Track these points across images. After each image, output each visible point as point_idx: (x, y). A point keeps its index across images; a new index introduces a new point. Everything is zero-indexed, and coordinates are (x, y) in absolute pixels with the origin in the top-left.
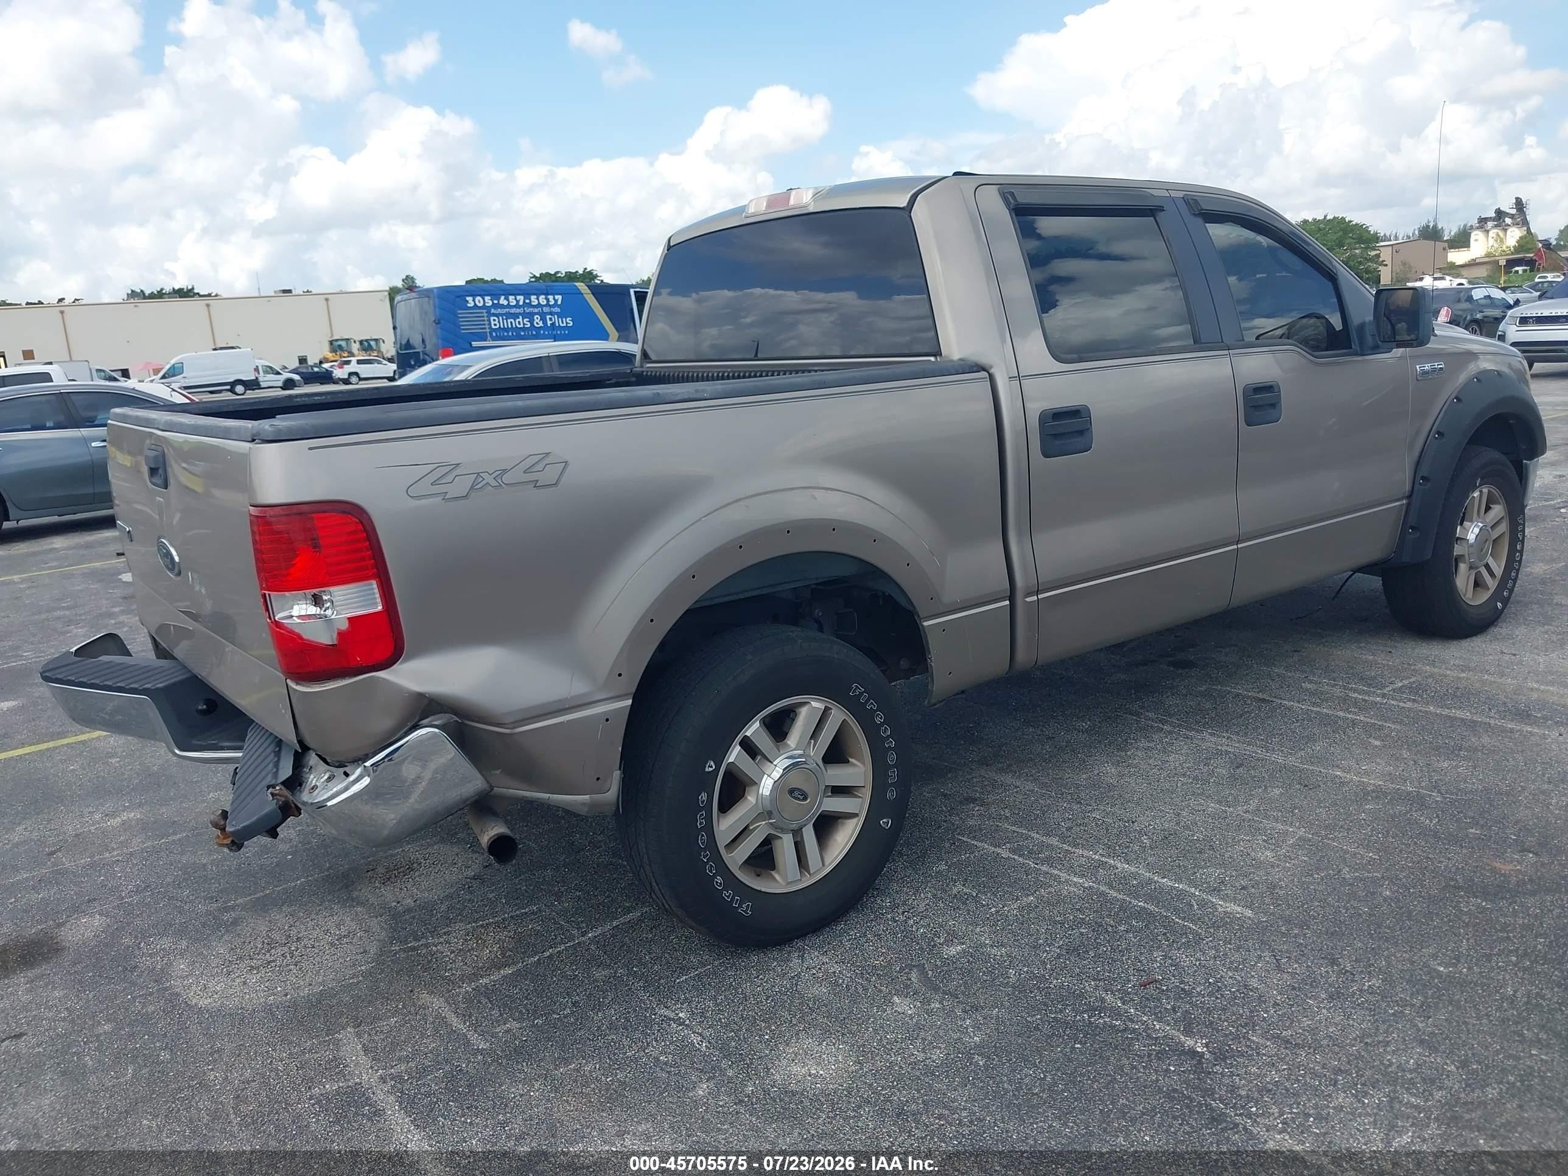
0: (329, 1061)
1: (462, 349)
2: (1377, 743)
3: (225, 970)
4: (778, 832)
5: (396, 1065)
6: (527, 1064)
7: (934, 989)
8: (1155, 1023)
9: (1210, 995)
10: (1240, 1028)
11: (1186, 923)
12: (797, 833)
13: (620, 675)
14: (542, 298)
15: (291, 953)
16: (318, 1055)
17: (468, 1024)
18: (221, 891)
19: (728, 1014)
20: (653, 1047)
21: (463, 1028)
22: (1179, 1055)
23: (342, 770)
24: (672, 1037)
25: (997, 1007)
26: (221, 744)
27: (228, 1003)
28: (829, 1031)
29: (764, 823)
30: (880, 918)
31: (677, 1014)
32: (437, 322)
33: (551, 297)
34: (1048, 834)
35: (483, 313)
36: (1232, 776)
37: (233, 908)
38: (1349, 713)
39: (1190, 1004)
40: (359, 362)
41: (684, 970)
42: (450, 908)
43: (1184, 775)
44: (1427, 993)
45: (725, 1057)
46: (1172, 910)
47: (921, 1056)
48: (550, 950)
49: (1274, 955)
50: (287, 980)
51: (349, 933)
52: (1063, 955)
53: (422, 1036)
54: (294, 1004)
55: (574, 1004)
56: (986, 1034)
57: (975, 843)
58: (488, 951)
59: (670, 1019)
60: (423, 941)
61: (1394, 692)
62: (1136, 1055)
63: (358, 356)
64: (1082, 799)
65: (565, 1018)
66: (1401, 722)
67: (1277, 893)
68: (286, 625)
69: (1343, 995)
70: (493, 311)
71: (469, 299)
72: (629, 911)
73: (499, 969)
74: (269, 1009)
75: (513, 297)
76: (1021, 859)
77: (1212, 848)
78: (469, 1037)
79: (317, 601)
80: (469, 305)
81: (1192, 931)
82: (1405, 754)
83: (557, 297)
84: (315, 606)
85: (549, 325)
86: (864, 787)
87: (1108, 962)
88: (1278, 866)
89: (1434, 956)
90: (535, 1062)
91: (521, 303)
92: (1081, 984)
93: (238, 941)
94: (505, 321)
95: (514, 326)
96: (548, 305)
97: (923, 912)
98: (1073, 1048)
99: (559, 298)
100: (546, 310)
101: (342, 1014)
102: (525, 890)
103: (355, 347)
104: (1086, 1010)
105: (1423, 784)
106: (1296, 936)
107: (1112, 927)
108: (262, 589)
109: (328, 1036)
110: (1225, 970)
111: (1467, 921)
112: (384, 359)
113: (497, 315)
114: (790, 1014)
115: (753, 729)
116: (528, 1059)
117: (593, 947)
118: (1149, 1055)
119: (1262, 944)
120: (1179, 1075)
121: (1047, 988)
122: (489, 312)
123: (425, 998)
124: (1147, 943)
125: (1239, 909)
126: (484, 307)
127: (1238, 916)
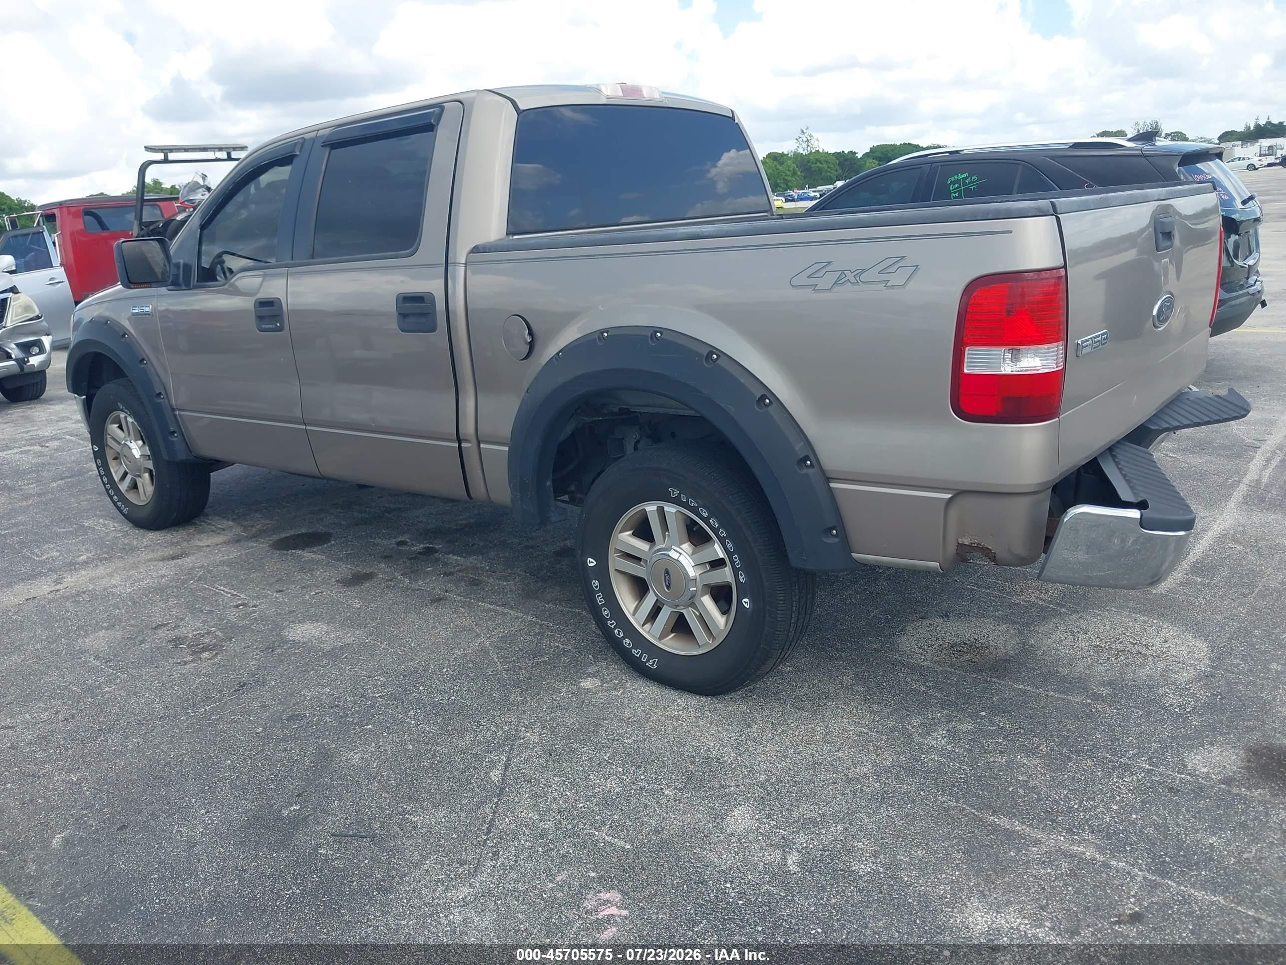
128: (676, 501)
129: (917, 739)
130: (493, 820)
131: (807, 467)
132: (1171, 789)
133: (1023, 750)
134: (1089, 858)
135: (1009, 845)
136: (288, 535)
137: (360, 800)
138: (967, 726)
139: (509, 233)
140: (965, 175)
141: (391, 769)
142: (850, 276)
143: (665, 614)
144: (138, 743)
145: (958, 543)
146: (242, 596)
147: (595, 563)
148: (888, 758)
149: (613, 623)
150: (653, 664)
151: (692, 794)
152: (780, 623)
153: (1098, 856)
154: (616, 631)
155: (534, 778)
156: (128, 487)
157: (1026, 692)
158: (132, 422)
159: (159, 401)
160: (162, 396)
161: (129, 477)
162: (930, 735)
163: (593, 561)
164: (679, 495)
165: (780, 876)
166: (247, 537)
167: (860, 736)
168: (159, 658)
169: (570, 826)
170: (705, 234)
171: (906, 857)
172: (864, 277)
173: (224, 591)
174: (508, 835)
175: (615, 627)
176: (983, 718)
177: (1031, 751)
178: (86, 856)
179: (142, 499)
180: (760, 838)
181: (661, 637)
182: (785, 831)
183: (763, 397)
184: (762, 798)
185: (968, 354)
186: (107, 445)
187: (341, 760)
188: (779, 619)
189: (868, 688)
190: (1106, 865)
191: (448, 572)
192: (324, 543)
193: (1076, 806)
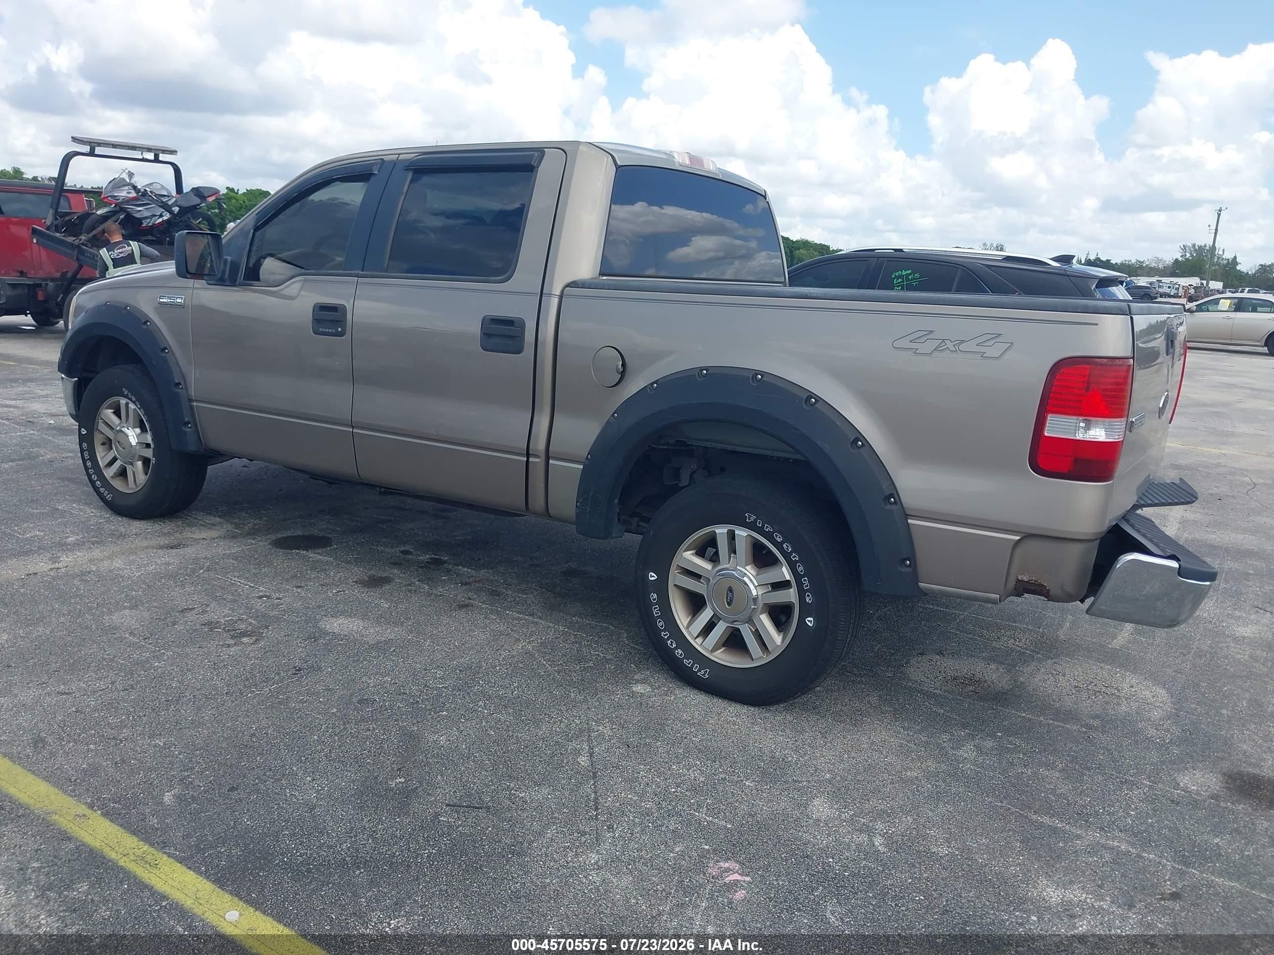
93: (1108, 707)
128: (751, 526)
129: (951, 752)
130: (596, 799)
131: (891, 503)
132: (1173, 801)
133: (1041, 764)
134: (1124, 850)
135: (1056, 838)
136: (285, 536)
137: (462, 776)
138: (989, 744)
139: (602, 274)
140: (909, 272)
141: (481, 751)
142: (950, 345)
143: (720, 629)
144: (214, 715)
145: (1018, 580)
146: (261, 589)
147: (656, 577)
148: (932, 765)
149: (667, 634)
150: (705, 674)
151: (770, 786)
152: (839, 642)
153: (1131, 849)
154: (669, 642)
155: (621, 765)
156: (115, 474)
157: (1030, 720)
158: (135, 409)
159: (177, 390)
160: (181, 387)
161: (118, 464)
162: (961, 749)
163: (655, 575)
164: (756, 520)
165: (870, 853)
166: (241, 534)
167: (901, 746)
168: (198, 639)
169: (670, 808)
170: (813, 295)
171: (974, 843)
172: (963, 347)
173: (240, 582)
174: (616, 811)
175: (668, 638)
176: (1000, 738)
177: (1051, 766)
178: (206, 812)
179: (130, 487)
180: (844, 824)
181: (714, 650)
182: (864, 819)
183: (857, 440)
184: (834, 792)
185: (1050, 420)
186: (97, 429)
187: (428, 741)
188: (839, 638)
189: (895, 708)
190: (1139, 856)
191: (464, 582)
192: (327, 547)
193: (1101, 811)
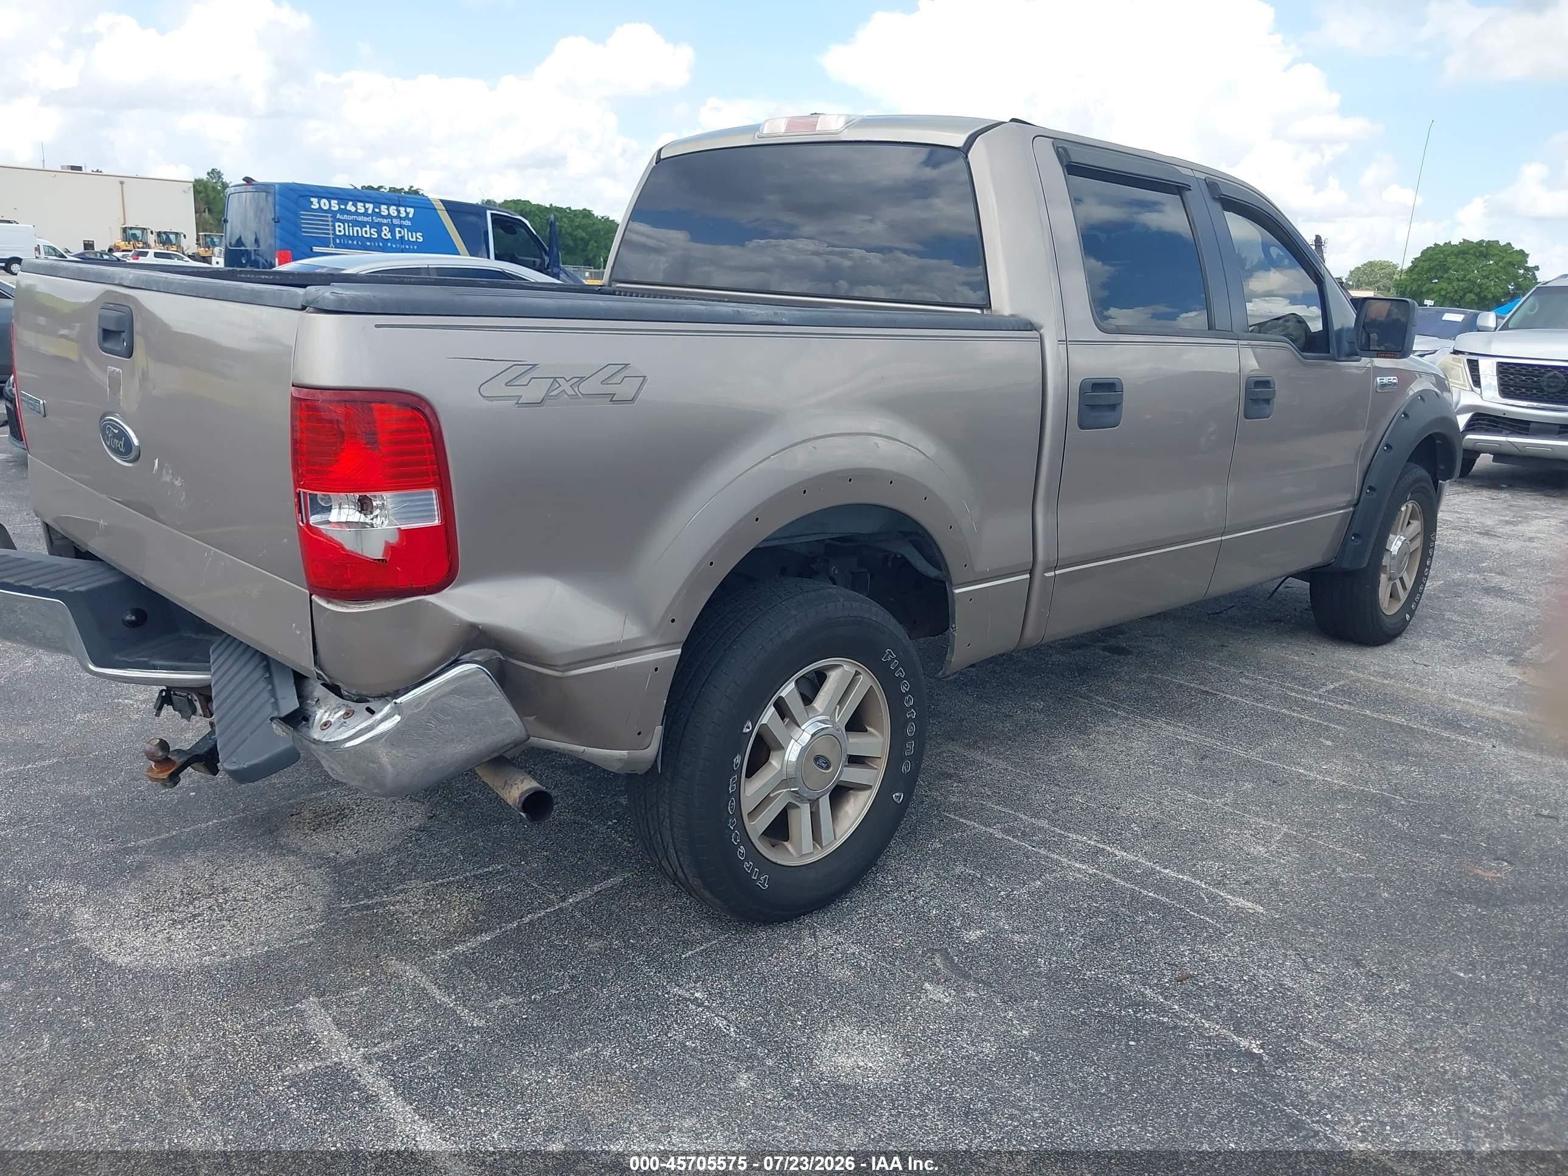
0: (296, 1037)
1: (303, 253)
2: (1329, 743)
3: (141, 922)
4: (797, 801)
5: (379, 1043)
6: (535, 1046)
7: (964, 976)
8: (1203, 1021)
9: (1249, 993)
10: (1289, 1029)
11: (1202, 917)
12: (814, 803)
13: (673, 621)
14: (393, 209)
15: (220, 906)
16: (280, 1028)
17: (454, 997)
18: (117, 829)
19: (750, 995)
20: (675, 1030)
21: (449, 1001)
22: (1238, 1057)
23: (364, 705)
24: (693, 1019)
25: (1036, 998)
26: (152, 662)
27: (154, 962)
28: (866, 1018)
29: (785, 790)
30: (887, 897)
31: (693, 994)
32: (276, 221)
33: (402, 209)
34: (1036, 816)
35: (327, 217)
36: (1200, 767)
37: (135, 850)
38: (1294, 711)
39: (1232, 1002)
40: (157, 255)
41: (687, 944)
42: (400, 862)
43: (1153, 763)
44: (1456, 999)
45: (759, 1044)
46: (1184, 902)
47: (972, 1050)
48: (529, 916)
49: (1298, 954)
50: (222, 937)
51: (285, 885)
52: (1088, 945)
53: (403, 1009)
54: (236, 967)
55: (572, 978)
56: (1034, 1027)
57: (964, 821)
58: (456, 914)
59: (685, 999)
60: (377, 899)
61: (1329, 693)
62: (1194, 1054)
63: (154, 248)
64: (1059, 781)
65: (566, 993)
66: (1344, 724)
67: (1281, 889)
68: (320, 531)
69: (1378, 998)
70: (338, 216)
71: (314, 200)
72: (608, 875)
73: (475, 935)
74: (206, 972)
75: (362, 204)
76: (1016, 841)
77: (1203, 840)
78: (458, 1012)
79: (364, 506)
80: (313, 207)
81: (1212, 926)
82: (1359, 757)
83: (408, 210)
84: (360, 512)
85: (398, 238)
86: (880, 758)
87: (1137, 954)
88: (1274, 861)
89: (1450, 961)
90: (544, 1043)
91: (370, 211)
92: (1116, 976)
93: (149, 889)
94: (351, 228)
95: (360, 235)
96: (398, 217)
97: (930, 892)
98: (1128, 1046)
99: (411, 211)
100: (396, 222)
101: (299, 980)
102: (482, 846)
103: (152, 239)
104: (1129, 1005)
105: (1384, 787)
106: (1313, 935)
107: (1130, 917)
108: (297, 484)
109: (288, 1006)
110: (1256, 968)
111: (1469, 926)
112: (183, 254)
113: (343, 221)
114: (818, 999)
115: (788, 690)
116: (535, 1041)
117: (578, 915)
118: (1208, 1056)
119: (1283, 941)
120: (1243, 1077)
121: (1082, 979)
122: (334, 217)
123: (394, 965)
124: (1169, 935)
125: (1250, 905)
126: (329, 211)
127: (1250, 911)
